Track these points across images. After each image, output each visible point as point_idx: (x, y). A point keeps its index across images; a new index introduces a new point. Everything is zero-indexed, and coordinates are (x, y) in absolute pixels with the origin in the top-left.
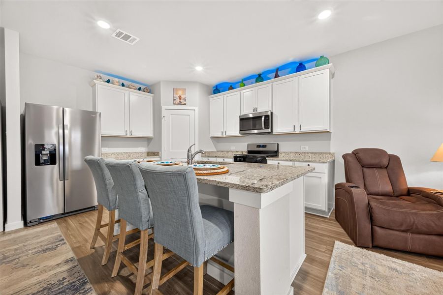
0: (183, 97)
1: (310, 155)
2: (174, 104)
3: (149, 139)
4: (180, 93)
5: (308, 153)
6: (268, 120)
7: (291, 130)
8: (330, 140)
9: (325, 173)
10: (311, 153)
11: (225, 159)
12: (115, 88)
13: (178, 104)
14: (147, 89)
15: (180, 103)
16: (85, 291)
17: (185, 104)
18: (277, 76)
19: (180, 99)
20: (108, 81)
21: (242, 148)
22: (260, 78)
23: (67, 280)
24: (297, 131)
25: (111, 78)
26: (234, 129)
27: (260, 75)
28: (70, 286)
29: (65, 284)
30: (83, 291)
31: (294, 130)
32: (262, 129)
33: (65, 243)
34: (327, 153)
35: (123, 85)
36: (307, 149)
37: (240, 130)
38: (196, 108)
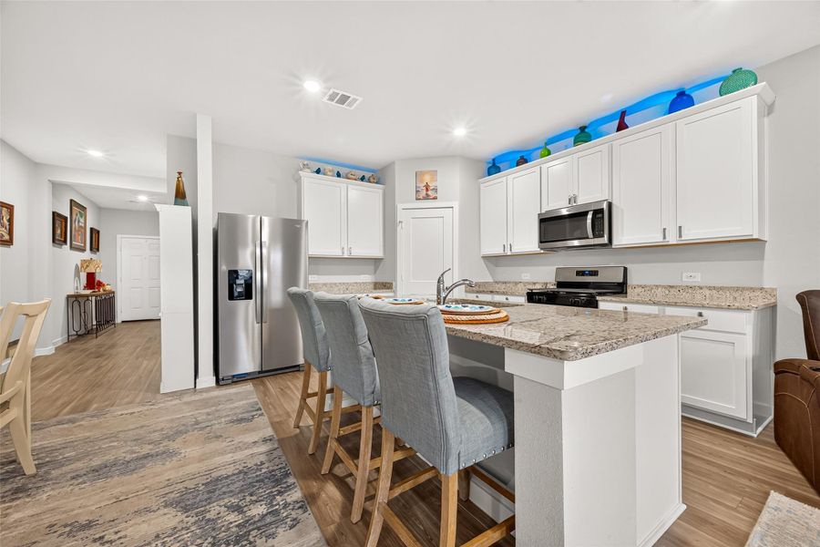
0: (432, 185)
1: (707, 292)
2: (417, 199)
3: (376, 261)
4: (427, 178)
5: (701, 288)
6: (601, 219)
7: (656, 238)
8: (762, 258)
9: (745, 334)
10: (710, 288)
11: (509, 297)
12: (328, 181)
13: (424, 199)
14: (374, 176)
15: (427, 197)
16: (288, 486)
17: (435, 198)
18: (622, 126)
19: (427, 190)
20: (318, 171)
21: (544, 275)
22: (583, 134)
23: (266, 465)
24: (672, 239)
25: (322, 166)
26: (528, 240)
27: (583, 129)
28: (269, 475)
29: (263, 471)
30: (285, 486)
31: (664, 238)
32: (588, 238)
33: (262, 415)
34: (753, 289)
35: (339, 175)
36: (698, 279)
37: (541, 242)
38: (456, 205)
